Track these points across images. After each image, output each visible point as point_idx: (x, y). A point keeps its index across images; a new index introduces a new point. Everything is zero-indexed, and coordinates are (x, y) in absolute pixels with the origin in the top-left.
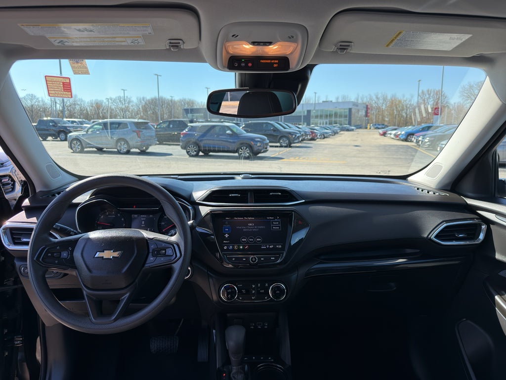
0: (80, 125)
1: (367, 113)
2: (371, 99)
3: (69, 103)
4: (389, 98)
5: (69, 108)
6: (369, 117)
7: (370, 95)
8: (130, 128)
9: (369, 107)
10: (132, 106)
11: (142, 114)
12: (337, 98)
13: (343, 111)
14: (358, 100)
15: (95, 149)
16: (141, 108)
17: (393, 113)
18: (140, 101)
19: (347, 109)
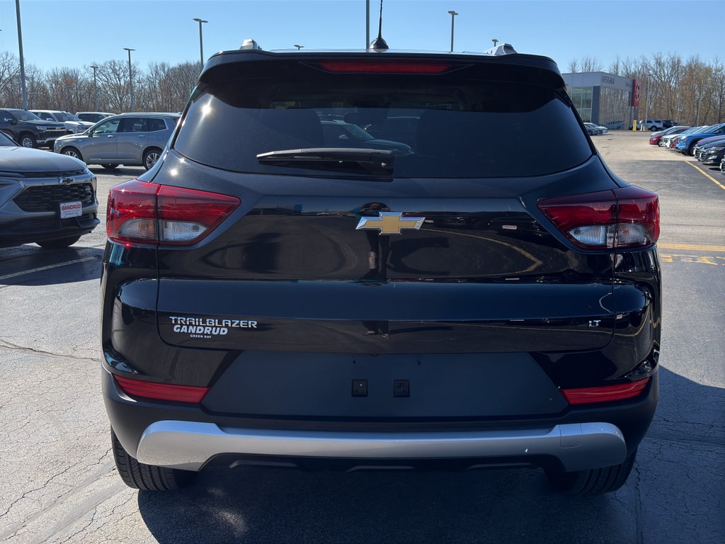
0: (57, 123)
1: (633, 96)
2: (645, 66)
3: (7, 76)
4: (684, 63)
5: (9, 85)
6: (638, 104)
7: (644, 59)
8: (167, 129)
9: (638, 83)
10: (139, 82)
11: (160, 99)
12: (574, 65)
13: (581, 91)
14: (617, 68)
15: (101, 167)
16: (157, 86)
17: (693, 96)
18: (157, 72)
19: (589, 88)
